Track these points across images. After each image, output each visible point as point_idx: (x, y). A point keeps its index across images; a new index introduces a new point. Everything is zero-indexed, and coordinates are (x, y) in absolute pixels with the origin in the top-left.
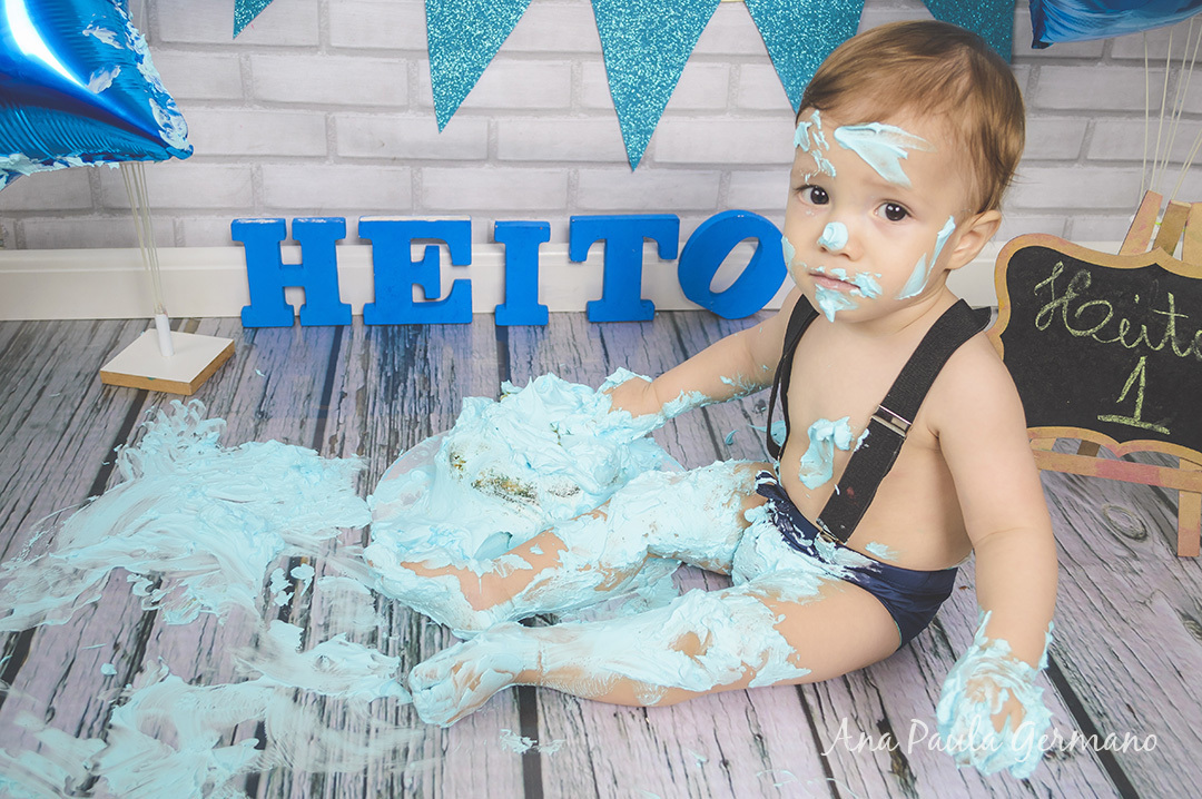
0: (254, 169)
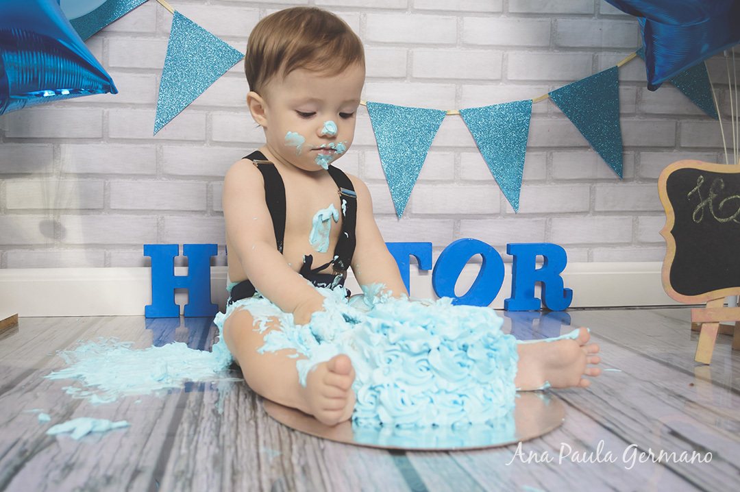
0: (160, 219)
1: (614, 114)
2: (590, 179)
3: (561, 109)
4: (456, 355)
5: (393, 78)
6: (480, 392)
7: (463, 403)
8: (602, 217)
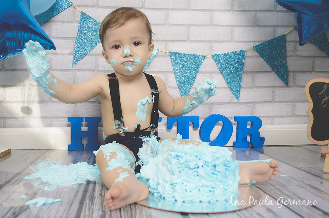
1: (284, 56)
2: (273, 86)
3: (259, 54)
4: (211, 169)
5: (181, 40)
6: (222, 186)
7: (214, 191)
8: (278, 104)
